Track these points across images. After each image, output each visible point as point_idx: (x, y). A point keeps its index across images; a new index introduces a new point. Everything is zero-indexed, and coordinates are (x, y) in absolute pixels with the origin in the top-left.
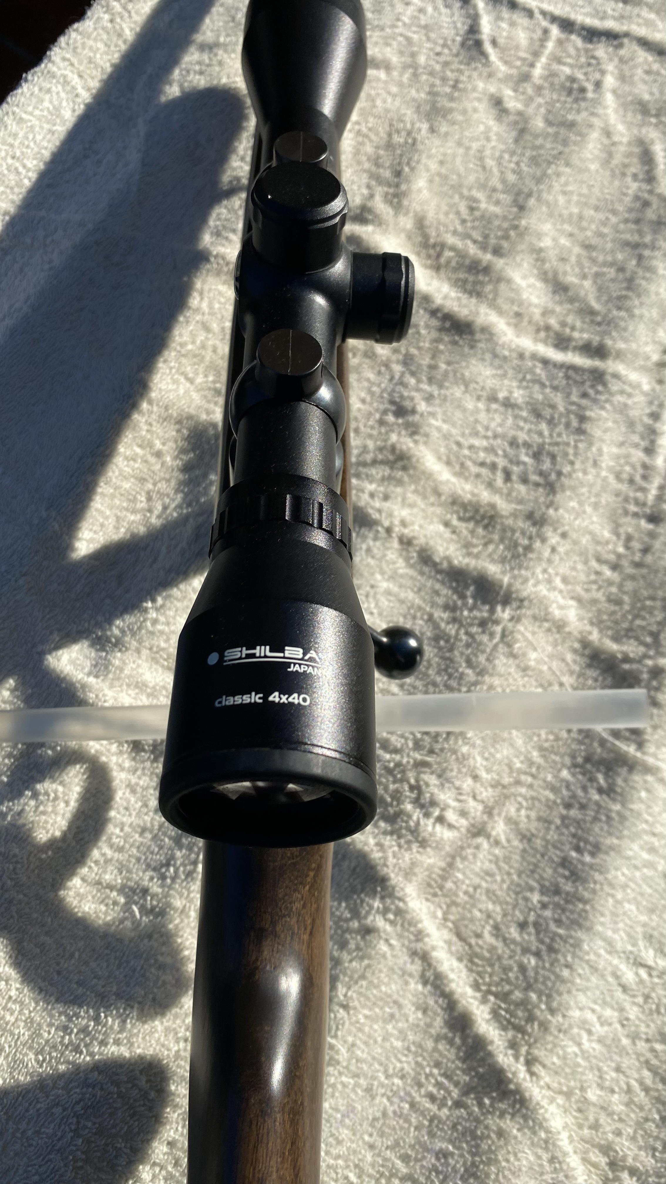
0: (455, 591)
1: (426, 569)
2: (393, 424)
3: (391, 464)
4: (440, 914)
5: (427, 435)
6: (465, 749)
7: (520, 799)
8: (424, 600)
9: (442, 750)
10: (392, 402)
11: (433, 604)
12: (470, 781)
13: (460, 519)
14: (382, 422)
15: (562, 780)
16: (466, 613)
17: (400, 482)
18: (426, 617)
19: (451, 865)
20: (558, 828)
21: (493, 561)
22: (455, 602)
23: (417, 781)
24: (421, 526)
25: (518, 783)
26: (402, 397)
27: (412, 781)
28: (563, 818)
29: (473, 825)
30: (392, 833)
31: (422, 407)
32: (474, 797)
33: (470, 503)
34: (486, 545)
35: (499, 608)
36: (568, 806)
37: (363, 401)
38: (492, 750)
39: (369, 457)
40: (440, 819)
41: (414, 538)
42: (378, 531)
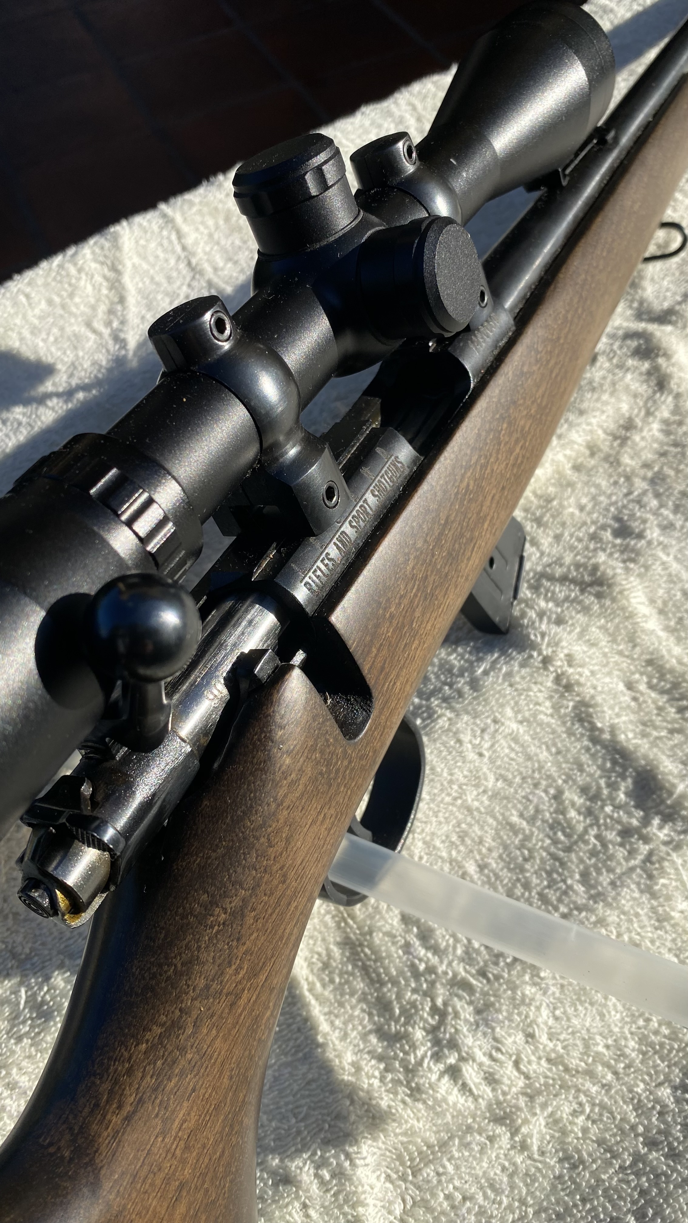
0: (606, 774)
1: (578, 729)
2: (608, 542)
3: (584, 587)
4: (398, 1209)
5: (647, 568)
6: (529, 990)
7: (583, 1098)
8: (560, 768)
9: (497, 977)
10: (618, 519)
11: (569, 778)
12: (520, 1037)
13: (651, 687)
14: (594, 537)
15: (657, 1101)
16: (608, 809)
17: (586, 610)
18: (552, 791)
19: (444, 1145)
20: (622, 1168)
21: (673, 756)
22: (599, 788)
23: (445, 1004)
24: (593, 673)
25: (590, 1073)
26: (632, 516)
27: (439, 1002)
28: (637, 1158)
29: (499, 1103)
30: (380, 1058)
31: (654, 533)
32: (517, 1064)
33: (672, 671)
34: (672, 731)
35: (656, 821)
36: (652, 1144)
37: (582, 508)
38: (570, 1011)
40: (454, 1072)
41: (578, 683)
42: (531, 656)
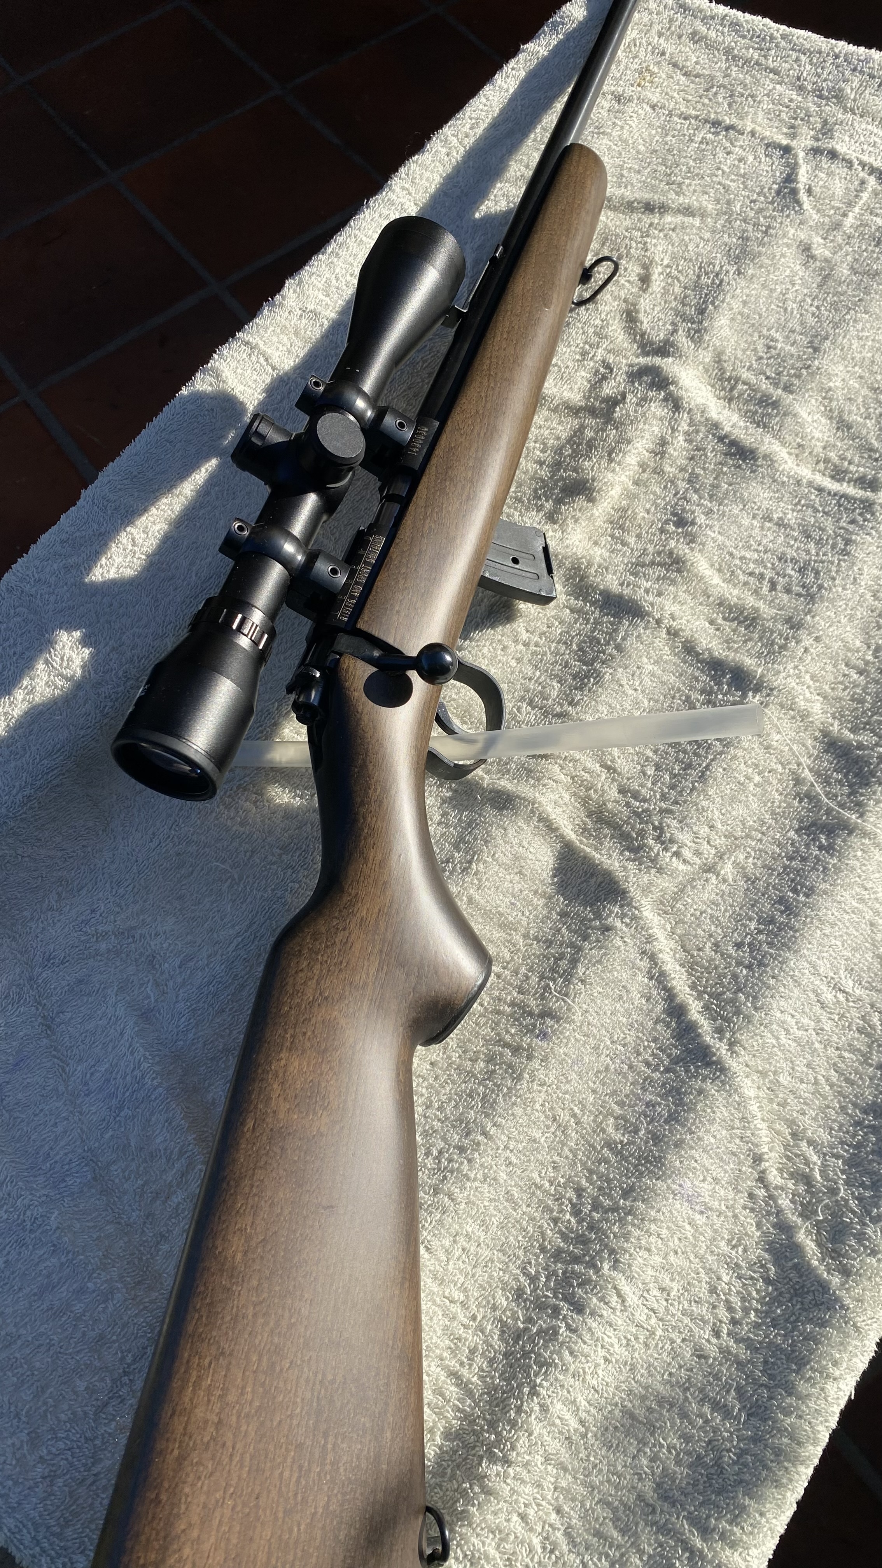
0: (713, 678)
1: (689, 658)
2: (674, 532)
3: (667, 567)
4: (668, 927)
5: (703, 544)
6: (705, 803)
7: (748, 849)
8: (684, 684)
9: (685, 802)
10: (674, 514)
11: (692, 688)
12: (707, 829)
13: (724, 619)
14: (662, 531)
15: (788, 839)
16: (720, 697)
17: (673, 582)
19: (682, 891)
20: (779, 874)
21: (750, 655)
22: (711, 687)
23: (660, 824)
24: (688, 621)
25: (748, 836)
26: (684, 510)
27: (656, 823)
28: (785, 867)
29: (705, 865)
30: (634, 860)
31: (701, 519)
32: (708, 842)
33: (736, 605)
34: (745, 642)
35: (750, 694)
36: (791, 859)
37: (648, 512)
38: (730, 809)
39: (648, 559)
40: (677, 854)
41: (681, 629)
42: (649, 621)
